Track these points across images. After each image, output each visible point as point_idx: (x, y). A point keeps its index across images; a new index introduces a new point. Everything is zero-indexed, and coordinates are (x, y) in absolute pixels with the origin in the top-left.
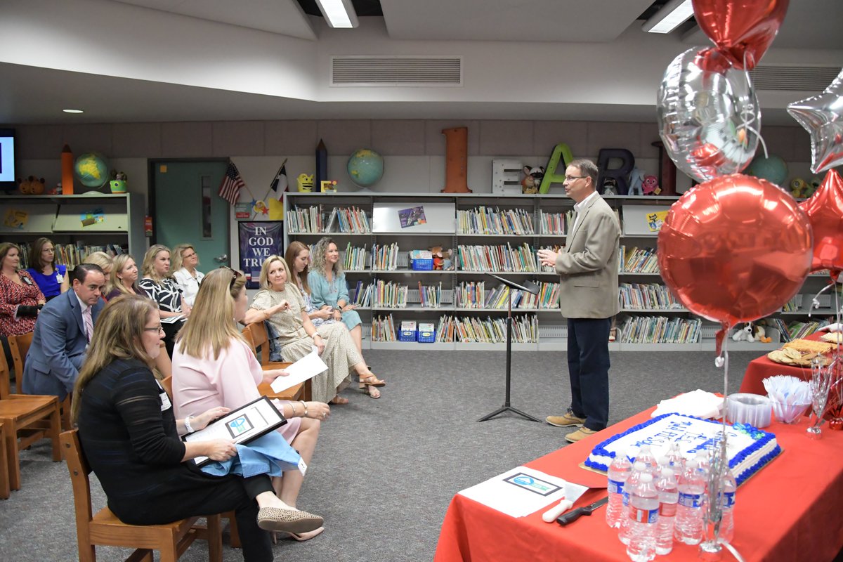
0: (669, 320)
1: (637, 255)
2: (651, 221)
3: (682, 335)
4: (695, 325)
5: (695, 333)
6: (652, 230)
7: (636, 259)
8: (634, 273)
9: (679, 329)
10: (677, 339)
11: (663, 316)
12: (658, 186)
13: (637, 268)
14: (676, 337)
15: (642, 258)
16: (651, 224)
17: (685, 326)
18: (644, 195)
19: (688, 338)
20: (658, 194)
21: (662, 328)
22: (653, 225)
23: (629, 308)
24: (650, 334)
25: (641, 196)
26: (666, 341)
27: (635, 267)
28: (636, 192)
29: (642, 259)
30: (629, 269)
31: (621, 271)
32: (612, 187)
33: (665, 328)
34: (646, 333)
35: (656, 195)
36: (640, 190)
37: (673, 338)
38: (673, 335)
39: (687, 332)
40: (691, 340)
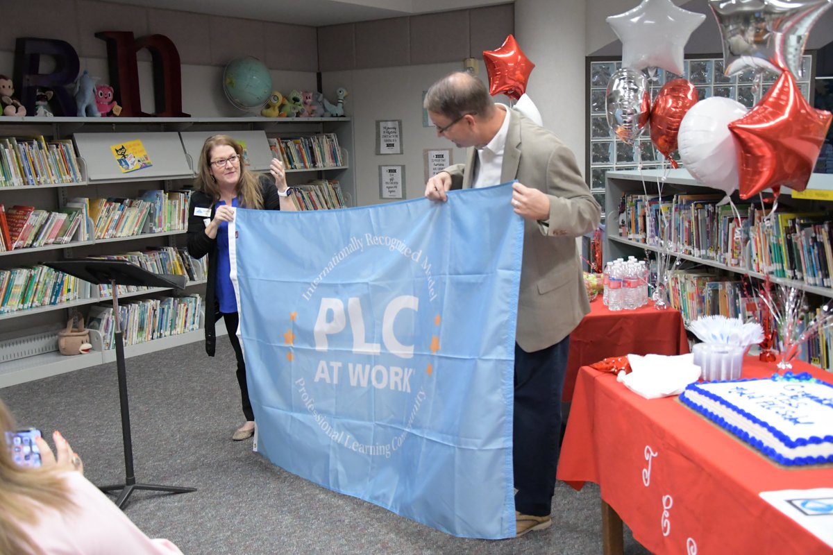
0: (161, 302)
1: (108, 211)
2: (120, 157)
3: (180, 322)
4: (194, 304)
5: (194, 315)
6: (124, 170)
7: (108, 217)
8: (108, 239)
9: (176, 314)
10: (175, 328)
11: (153, 299)
12: (116, 102)
13: (110, 231)
14: (173, 326)
15: (116, 215)
16: (120, 161)
17: (182, 308)
18: (103, 116)
19: (188, 325)
20: (118, 114)
21: (155, 316)
22: (123, 163)
23: (108, 294)
24: (141, 328)
25: (98, 118)
26: (161, 334)
27: (107, 230)
28: (89, 112)
29: (116, 217)
30: (99, 234)
31: (88, 239)
32: (46, 103)
33: (158, 316)
34: (137, 328)
35: (115, 116)
36: (95, 108)
37: (169, 329)
38: (169, 325)
39: (186, 316)
40: (191, 328)
